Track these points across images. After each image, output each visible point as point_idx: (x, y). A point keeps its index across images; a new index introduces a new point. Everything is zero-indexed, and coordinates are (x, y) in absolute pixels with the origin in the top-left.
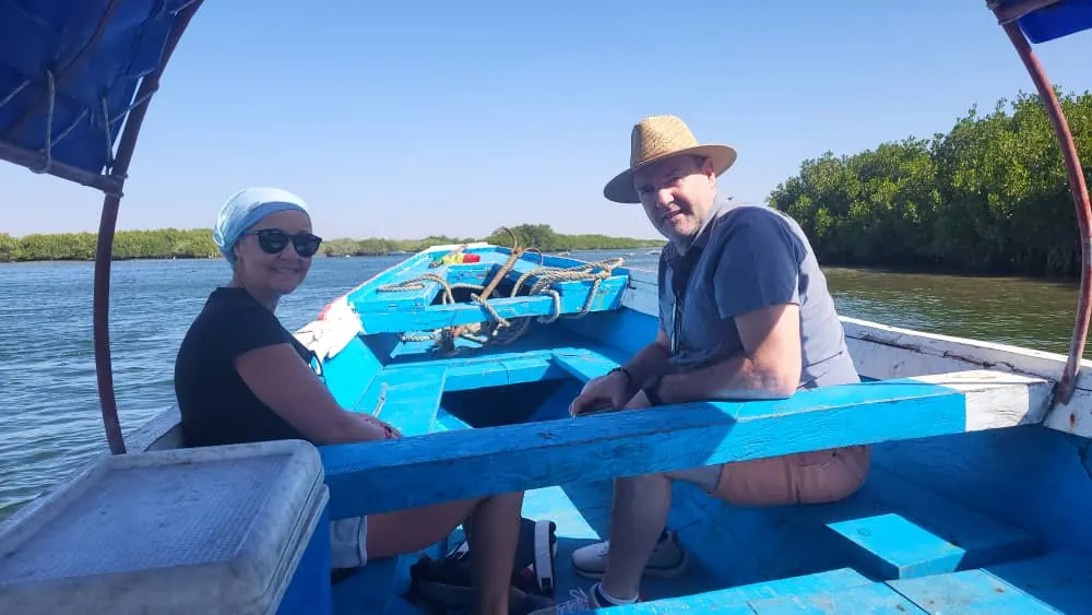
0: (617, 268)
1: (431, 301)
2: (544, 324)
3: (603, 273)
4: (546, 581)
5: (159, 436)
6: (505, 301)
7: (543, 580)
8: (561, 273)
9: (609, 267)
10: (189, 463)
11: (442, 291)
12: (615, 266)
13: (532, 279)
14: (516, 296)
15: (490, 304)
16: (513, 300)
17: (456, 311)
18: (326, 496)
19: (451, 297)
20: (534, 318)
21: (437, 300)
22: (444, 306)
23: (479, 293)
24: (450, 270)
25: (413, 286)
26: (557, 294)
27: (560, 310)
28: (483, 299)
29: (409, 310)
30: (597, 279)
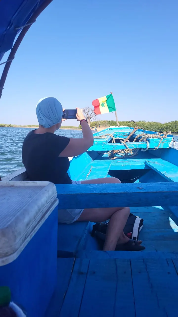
0: (169, 135)
1: (108, 142)
2: (143, 152)
3: (164, 136)
4: (135, 238)
5: (17, 175)
6: (131, 143)
7: (134, 237)
8: (150, 135)
9: (166, 134)
10: (13, 186)
11: (112, 139)
12: (168, 134)
13: (140, 137)
14: (135, 142)
15: (126, 144)
16: (134, 143)
17: (116, 146)
18: (57, 203)
19: (114, 141)
20: (140, 149)
21: (110, 142)
22: (112, 144)
23: (123, 140)
24: (115, 133)
25: (103, 137)
26: (148, 142)
27: (149, 147)
28: (124, 142)
29: (101, 144)
30: (162, 138)
